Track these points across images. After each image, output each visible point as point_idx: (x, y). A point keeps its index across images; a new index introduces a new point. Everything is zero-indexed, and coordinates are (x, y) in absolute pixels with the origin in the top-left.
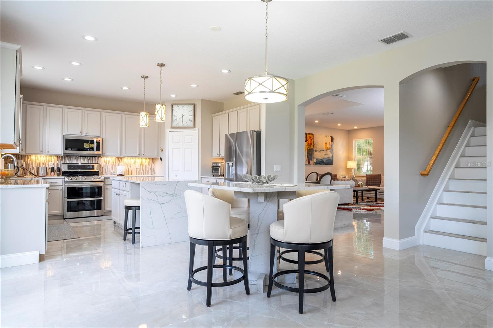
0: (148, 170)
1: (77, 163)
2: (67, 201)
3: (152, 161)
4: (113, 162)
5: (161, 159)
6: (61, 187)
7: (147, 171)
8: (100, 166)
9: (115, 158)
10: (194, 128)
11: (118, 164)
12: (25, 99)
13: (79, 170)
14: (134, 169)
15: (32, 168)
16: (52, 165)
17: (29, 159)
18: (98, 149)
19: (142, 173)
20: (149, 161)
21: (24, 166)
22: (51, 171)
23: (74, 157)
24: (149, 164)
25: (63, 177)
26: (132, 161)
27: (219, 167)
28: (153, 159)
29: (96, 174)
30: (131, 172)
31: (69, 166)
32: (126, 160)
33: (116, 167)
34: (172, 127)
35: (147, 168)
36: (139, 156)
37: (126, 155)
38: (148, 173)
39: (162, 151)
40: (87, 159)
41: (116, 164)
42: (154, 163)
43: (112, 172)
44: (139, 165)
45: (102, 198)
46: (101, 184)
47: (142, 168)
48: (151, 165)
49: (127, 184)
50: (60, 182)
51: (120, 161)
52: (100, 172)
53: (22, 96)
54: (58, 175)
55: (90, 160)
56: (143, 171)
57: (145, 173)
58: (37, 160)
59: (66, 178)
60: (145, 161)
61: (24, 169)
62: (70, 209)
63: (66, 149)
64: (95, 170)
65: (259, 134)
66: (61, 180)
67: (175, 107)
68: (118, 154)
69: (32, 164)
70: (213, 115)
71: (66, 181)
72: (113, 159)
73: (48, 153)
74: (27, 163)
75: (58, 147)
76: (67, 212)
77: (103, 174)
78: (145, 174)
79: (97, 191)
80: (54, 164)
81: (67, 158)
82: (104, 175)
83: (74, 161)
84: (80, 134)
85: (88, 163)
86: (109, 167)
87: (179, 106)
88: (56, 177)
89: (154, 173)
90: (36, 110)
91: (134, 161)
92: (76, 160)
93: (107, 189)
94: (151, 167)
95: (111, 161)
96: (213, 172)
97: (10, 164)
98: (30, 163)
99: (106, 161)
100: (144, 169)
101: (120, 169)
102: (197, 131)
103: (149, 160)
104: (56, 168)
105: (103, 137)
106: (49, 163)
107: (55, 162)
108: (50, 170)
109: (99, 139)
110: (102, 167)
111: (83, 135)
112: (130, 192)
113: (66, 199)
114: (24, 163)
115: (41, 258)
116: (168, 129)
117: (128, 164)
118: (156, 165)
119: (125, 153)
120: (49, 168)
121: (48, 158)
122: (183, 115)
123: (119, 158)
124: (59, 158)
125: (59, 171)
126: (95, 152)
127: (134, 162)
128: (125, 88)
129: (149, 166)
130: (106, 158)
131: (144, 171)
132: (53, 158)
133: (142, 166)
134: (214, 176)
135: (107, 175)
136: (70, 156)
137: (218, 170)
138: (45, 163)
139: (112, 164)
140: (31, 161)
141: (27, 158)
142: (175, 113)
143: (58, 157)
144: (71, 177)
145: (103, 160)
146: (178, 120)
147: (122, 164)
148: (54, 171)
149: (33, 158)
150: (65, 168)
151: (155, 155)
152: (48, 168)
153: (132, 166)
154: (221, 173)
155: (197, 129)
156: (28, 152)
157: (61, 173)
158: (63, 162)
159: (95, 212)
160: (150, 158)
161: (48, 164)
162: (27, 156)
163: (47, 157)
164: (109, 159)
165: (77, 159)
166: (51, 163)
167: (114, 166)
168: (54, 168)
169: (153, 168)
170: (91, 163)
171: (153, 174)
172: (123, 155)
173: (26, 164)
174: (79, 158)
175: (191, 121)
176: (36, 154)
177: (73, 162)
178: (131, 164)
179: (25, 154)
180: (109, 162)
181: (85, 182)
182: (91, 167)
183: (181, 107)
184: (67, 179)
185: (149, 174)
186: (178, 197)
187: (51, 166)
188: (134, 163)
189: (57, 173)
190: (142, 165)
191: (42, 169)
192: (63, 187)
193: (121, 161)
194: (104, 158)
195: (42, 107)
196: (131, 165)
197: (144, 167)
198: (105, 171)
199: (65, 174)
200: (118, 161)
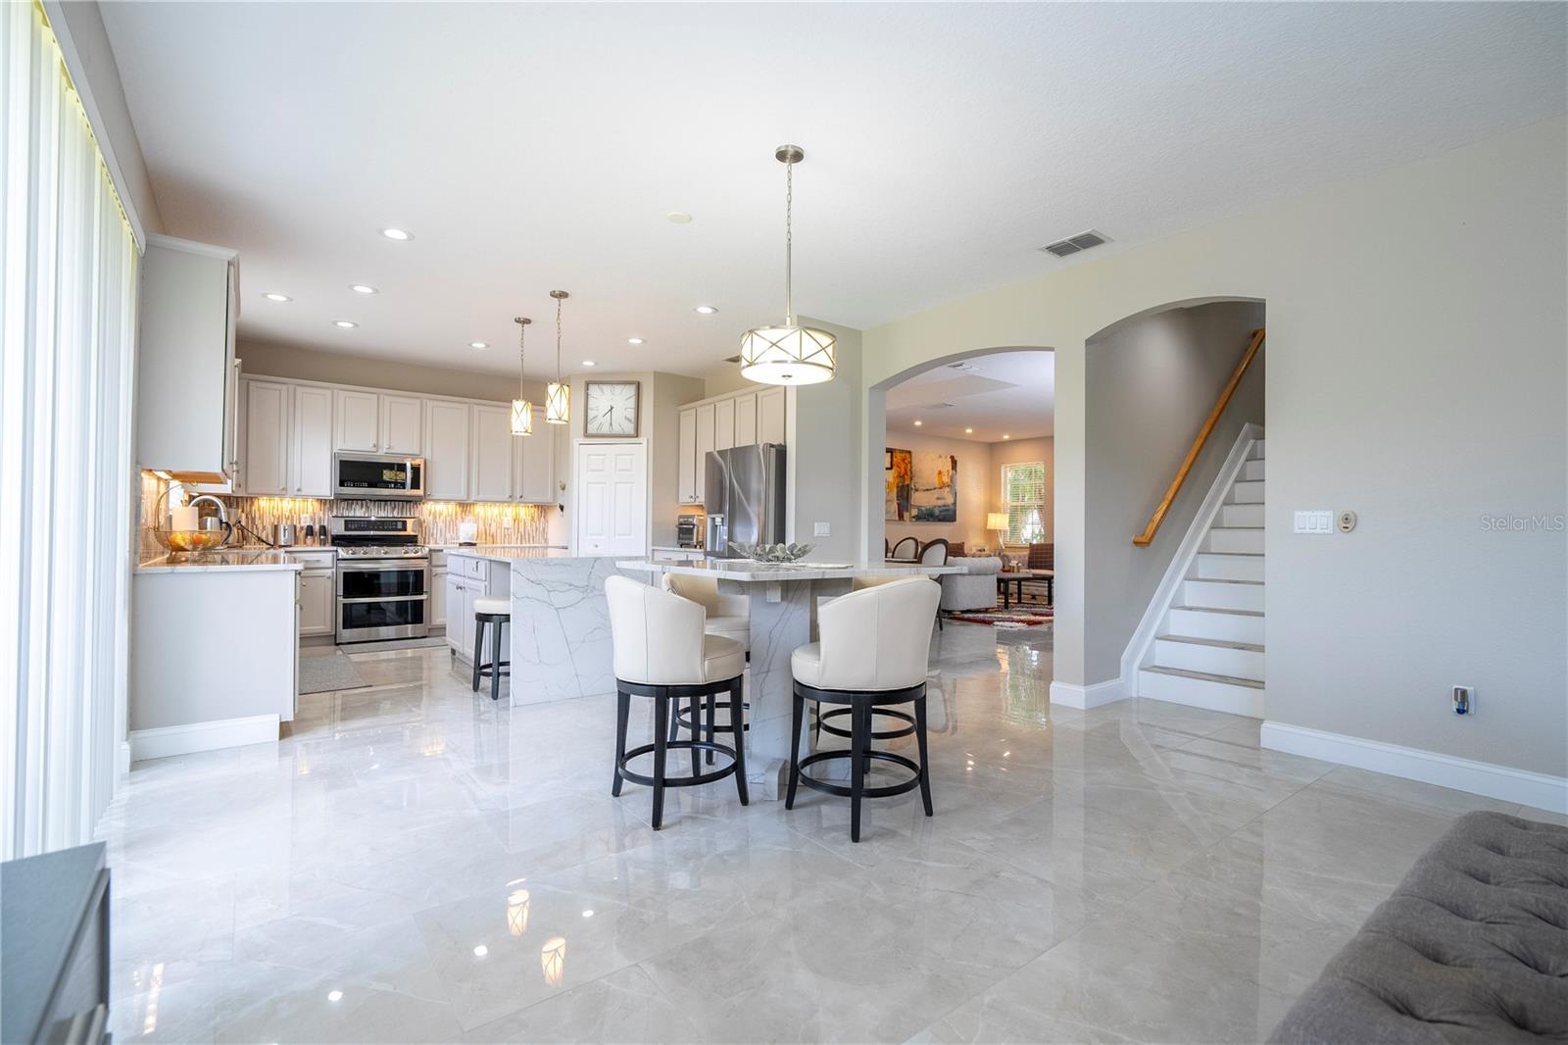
0: (531, 532)
1: (367, 516)
2: (344, 604)
3: (541, 512)
4: (451, 515)
5: (562, 508)
6: (330, 571)
7: (529, 534)
8: (420, 523)
9: (454, 506)
10: (637, 437)
11: (462, 518)
12: (245, 368)
13: (372, 533)
14: (499, 531)
15: (260, 528)
16: (308, 519)
17: (255, 507)
18: (415, 485)
19: (517, 538)
20: (533, 512)
21: (243, 523)
22: (307, 535)
23: (360, 502)
24: (533, 519)
25: (335, 548)
26: (493, 511)
27: (694, 525)
28: (543, 508)
29: (412, 540)
30: (493, 536)
31: (348, 524)
32: (479, 509)
33: (456, 526)
34: (586, 435)
35: (529, 528)
36: (511, 500)
37: (481, 497)
38: (531, 540)
39: (563, 489)
40: (389, 507)
41: (456, 518)
42: (544, 518)
43: (448, 536)
44: (511, 522)
45: (424, 597)
46: (423, 565)
47: (518, 528)
48: (538, 523)
49: (482, 564)
50: (326, 558)
51: (467, 512)
52: (419, 537)
53: (238, 361)
54: (323, 543)
55: (396, 510)
56: (520, 535)
57: (525, 539)
58: (273, 508)
59: (340, 550)
60: (524, 512)
61: (242, 529)
62: (348, 623)
63: (342, 484)
64: (410, 531)
65: (781, 452)
66: (331, 554)
67: (594, 390)
68: (462, 496)
69: (261, 517)
70: (681, 408)
71: (340, 557)
72: (450, 506)
73: (299, 493)
74: (249, 516)
75: (322, 480)
76: (344, 628)
77: (427, 541)
78: (524, 541)
79: (413, 582)
80: (313, 519)
81: (344, 504)
82: (429, 543)
83: (358, 512)
84: (374, 449)
85: (391, 516)
86: (441, 525)
87: (604, 387)
88: (317, 548)
89: (546, 540)
90: (273, 393)
91: (500, 512)
92: (364, 509)
93: (436, 575)
94: (538, 526)
95: (445, 512)
96: (679, 538)
97: (209, 519)
98: (257, 516)
99: (433, 511)
100: (521, 529)
101: (467, 530)
102: (645, 443)
103: (533, 510)
104: (317, 528)
105: (428, 457)
106: (302, 516)
107: (314, 514)
108: (304, 532)
109: (417, 462)
110: (424, 525)
111: (381, 452)
112: (487, 583)
113: (341, 599)
114: (244, 515)
115: (285, 730)
116: (577, 440)
117: (485, 519)
118: (549, 522)
119: (478, 494)
120: (302, 528)
121: (299, 504)
122: (612, 408)
123: (465, 505)
124: (325, 504)
125: (325, 535)
126: (408, 492)
127: (500, 515)
128: (479, 345)
129: (534, 524)
130: (433, 506)
132: (310, 503)
134: (681, 546)
135: (436, 543)
136: (350, 501)
137: (692, 533)
138: (292, 517)
139: (448, 518)
140: (259, 510)
141: (249, 503)
142: (592, 403)
143: (322, 502)
144: (353, 548)
145: (427, 510)
146: (600, 419)
147: (471, 517)
148: (312, 535)
149: (263, 504)
150: (338, 528)
151: (547, 498)
152: (298, 529)
153: (494, 524)
154: (697, 539)
155: (643, 439)
156: (252, 490)
157: (330, 541)
158: (335, 514)
159: (409, 629)
160: (537, 506)
161: (300, 518)
162: (251, 499)
163: (297, 504)
164: (440, 507)
165: (367, 507)
166: (305, 515)
167: (452, 524)
168: (311, 527)
169: (544, 529)
170: (399, 516)
171: (543, 542)
172: (473, 498)
173: (247, 517)
174: (371, 505)
175: (630, 421)
176: (270, 495)
177: (358, 514)
178: (491, 520)
179: (244, 495)
180: (440, 515)
181: (387, 561)
182: (400, 526)
183: (607, 388)
184: (342, 552)
185: (534, 541)
186: (596, 592)
187: (305, 522)
188: (499, 517)
189: (321, 540)
190: (516, 522)
191: (285, 530)
192: (334, 570)
193: (469, 511)
194: (429, 506)
195: (285, 387)
196: (493, 522)
197: (522, 525)
198: (433, 534)
199: (338, 541)
200: (462, 511)
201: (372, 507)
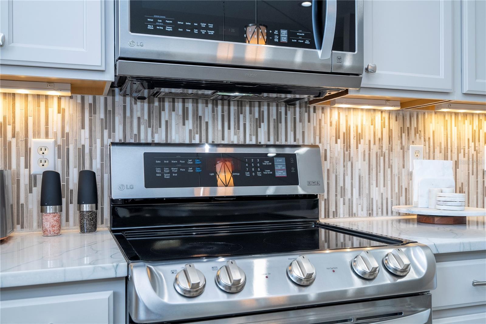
1: (197, 141)
4: (381, 140)
9: (386, 115)
11: (402, 148)
14: (472, 178)
16: (50, 154)
33: (390, 166)
41: (391, 149)
43: (375, 195)
51: (413, 132)
77: (332, 209)
82: (335, 214)
85: (254, 142)
86: (360, 165)
91: (474, 132)
92: (190, 124)
95: (368, 135)
99: (343, 129)
106: (33, 142)
107: (65, 136)
110: (326, 165)
117: (446, 148)
127: (474, 140)
130: (343, 115)
132: (54, 105)
135: (351, 214)
139: (375, 149)
147: (419, 146)
158: (118, 136)
165: (198, 119)
166: (42, 140)
168: (57, 175)
170: (272, 142)
177: (175, 138)
178: (459, 152)
180: (359, 138)
187: (43, 162)
188: (472, 144)
193: (417, 131)
194: (335, 113)
196: (461, 155)
198: (343, 189)
200: (402, 130)
201: (207, 116)
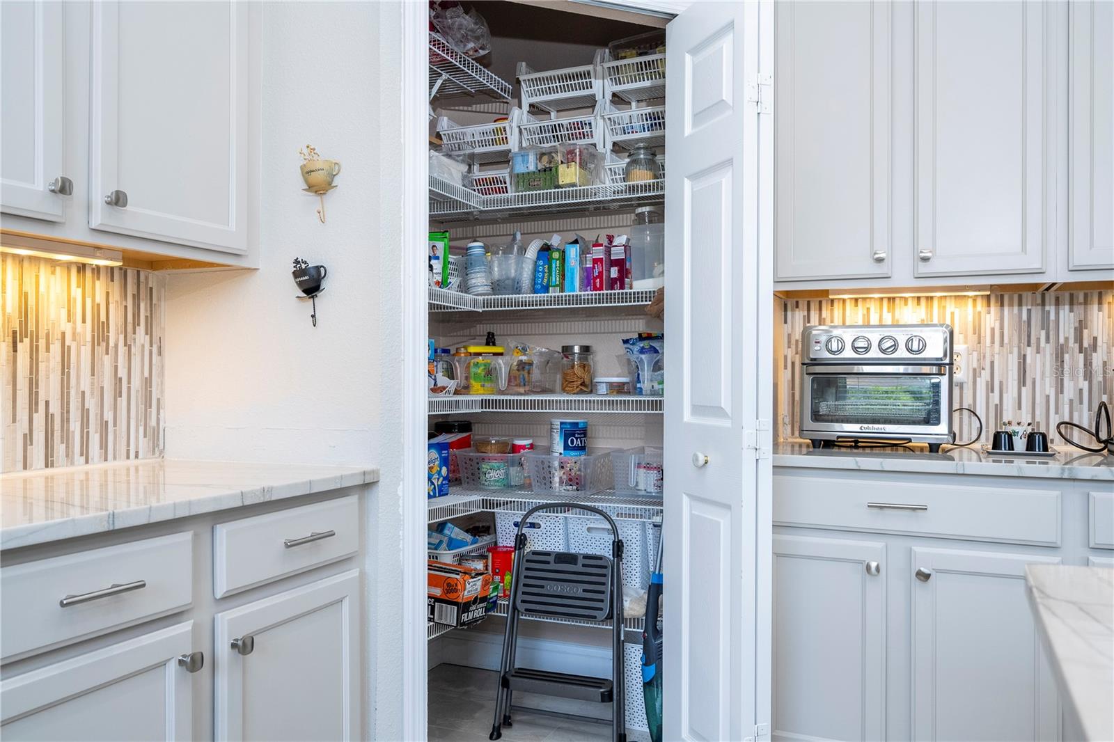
0: (91, 403)
3: (136, 297)
7: (85, 413)
19: (28, 439)
20: (100, 298)
24: (101, 332)
35: (85, 384)
38: (95, 439)
42: (149, 331)
47: (33, 384)
48: (122, 349)
56: (39, 418)
57: (66, 438)
78: (60, 449)
94: (122, 373)
103: (100, 286)
118: (166, 353)
129: (107, 360)
131: (49, 418)
133: (34, 350)
169: (148, 382)
171: (143, 444)
185: (104, 445)
190: (24, 347)
197: (50, 362)
